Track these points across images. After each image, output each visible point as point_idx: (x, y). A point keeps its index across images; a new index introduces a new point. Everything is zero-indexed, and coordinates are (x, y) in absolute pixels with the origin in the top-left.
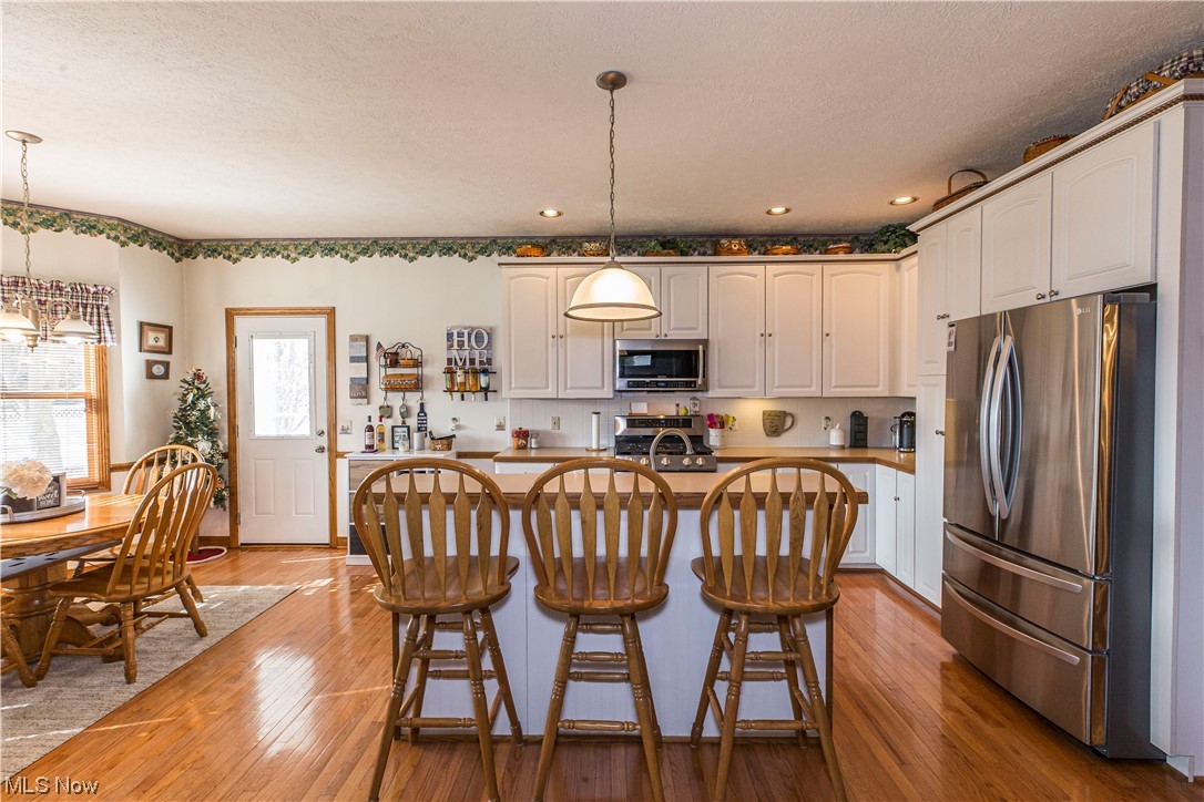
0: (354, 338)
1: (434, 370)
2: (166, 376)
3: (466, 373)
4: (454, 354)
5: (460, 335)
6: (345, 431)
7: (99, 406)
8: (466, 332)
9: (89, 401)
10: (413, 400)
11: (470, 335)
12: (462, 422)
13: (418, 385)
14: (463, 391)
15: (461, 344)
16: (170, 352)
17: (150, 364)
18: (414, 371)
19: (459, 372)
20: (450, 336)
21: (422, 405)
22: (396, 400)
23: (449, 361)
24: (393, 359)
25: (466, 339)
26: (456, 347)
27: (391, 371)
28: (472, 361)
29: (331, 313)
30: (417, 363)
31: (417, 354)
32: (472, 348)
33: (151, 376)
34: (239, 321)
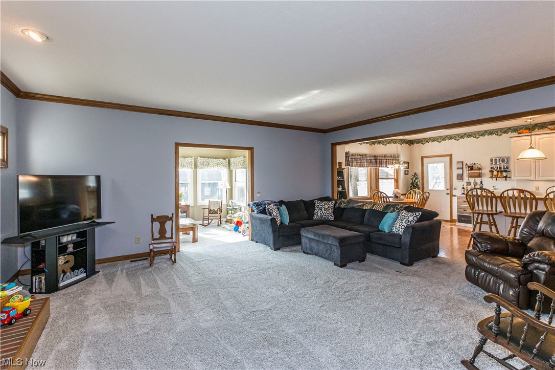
0: (458, 162)
1: (486, 171)
2: (408, 174)
3: (498, 172)
4: (493, 166)
5: (495, 160)
6: (455, 189)
7: (397, 181)
8: (498, 159)
9: (395, 180)
10: (478, 180)
11: (499, 160)
12: (496, 187)
13: (480, 176)
14: (497, 177)
15: (496, 163)
16: (408, 168)
17: (405, 171)
18: (479, 171)
19: (495, 171)
20: (492, 160)
21: (481, 182)
22: (472, 180)
23: (492, 168)
24: (471, 168)
25: (498, 161)
26: (494, 163)
27: (470, 172)
28: (500, 168)
29: (451, 156)
30: (480, 169)
31: (479, 166)
32: (500, 164)
33: (405, 174)
34: (424, 159)
